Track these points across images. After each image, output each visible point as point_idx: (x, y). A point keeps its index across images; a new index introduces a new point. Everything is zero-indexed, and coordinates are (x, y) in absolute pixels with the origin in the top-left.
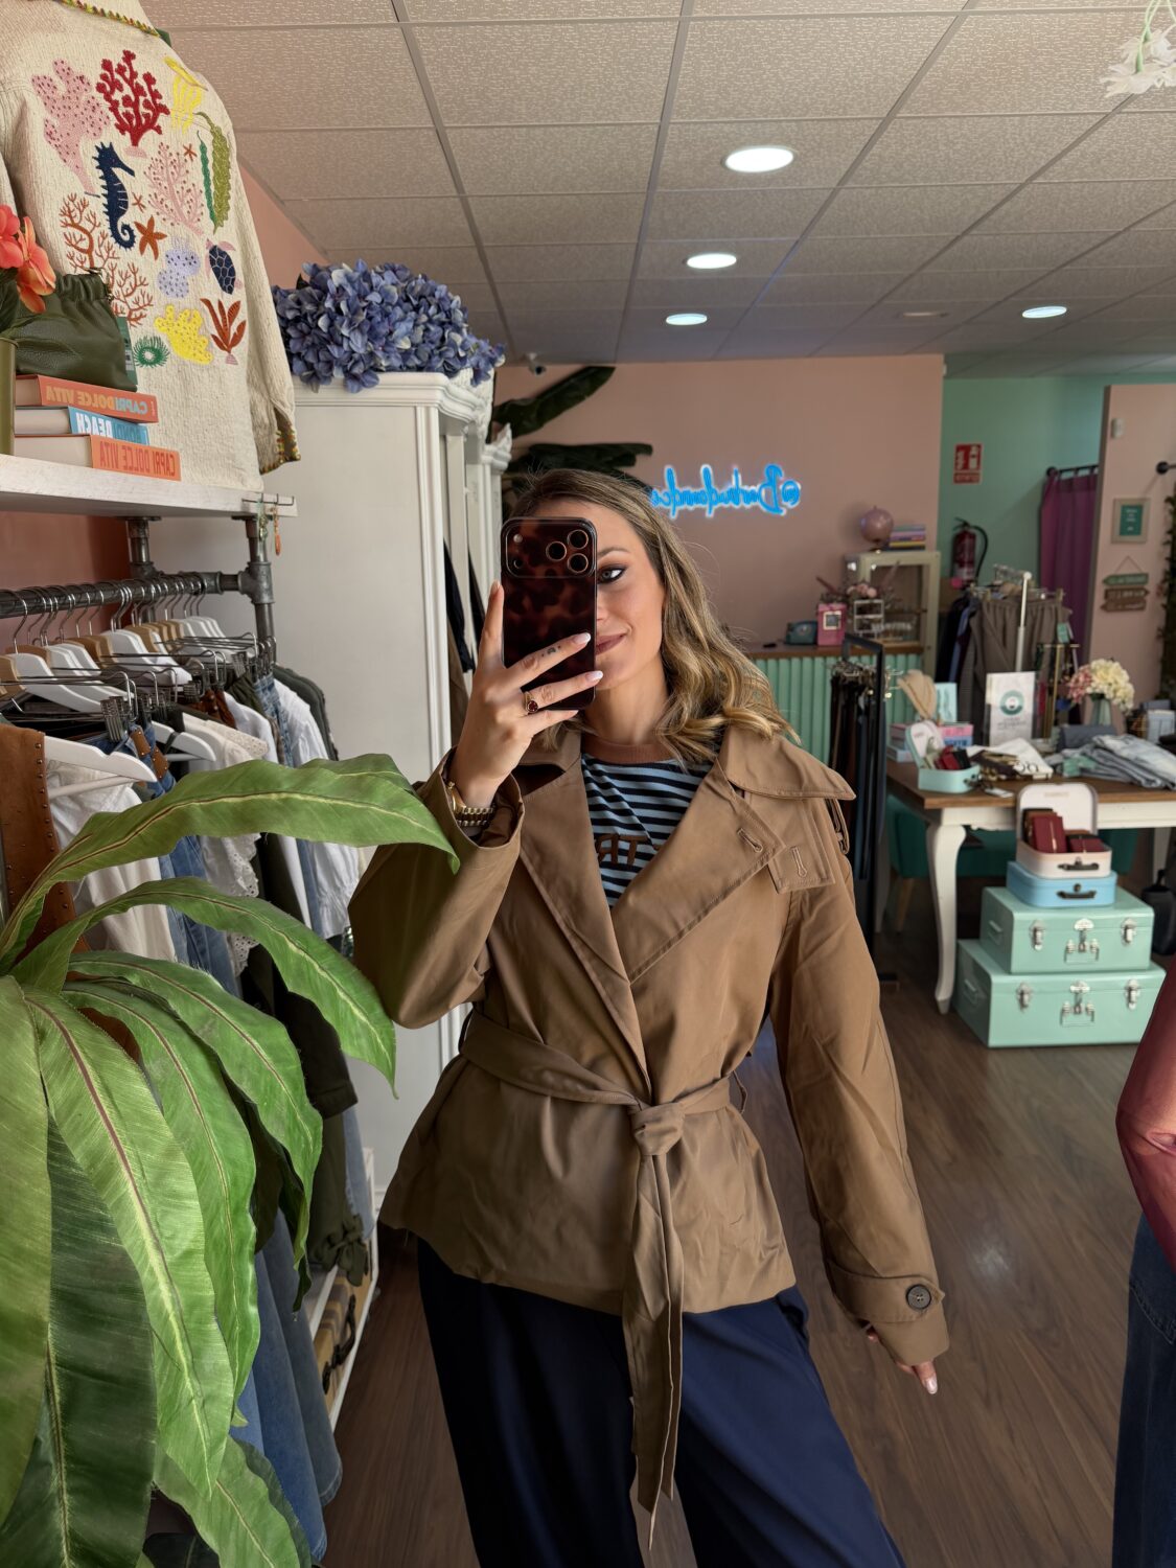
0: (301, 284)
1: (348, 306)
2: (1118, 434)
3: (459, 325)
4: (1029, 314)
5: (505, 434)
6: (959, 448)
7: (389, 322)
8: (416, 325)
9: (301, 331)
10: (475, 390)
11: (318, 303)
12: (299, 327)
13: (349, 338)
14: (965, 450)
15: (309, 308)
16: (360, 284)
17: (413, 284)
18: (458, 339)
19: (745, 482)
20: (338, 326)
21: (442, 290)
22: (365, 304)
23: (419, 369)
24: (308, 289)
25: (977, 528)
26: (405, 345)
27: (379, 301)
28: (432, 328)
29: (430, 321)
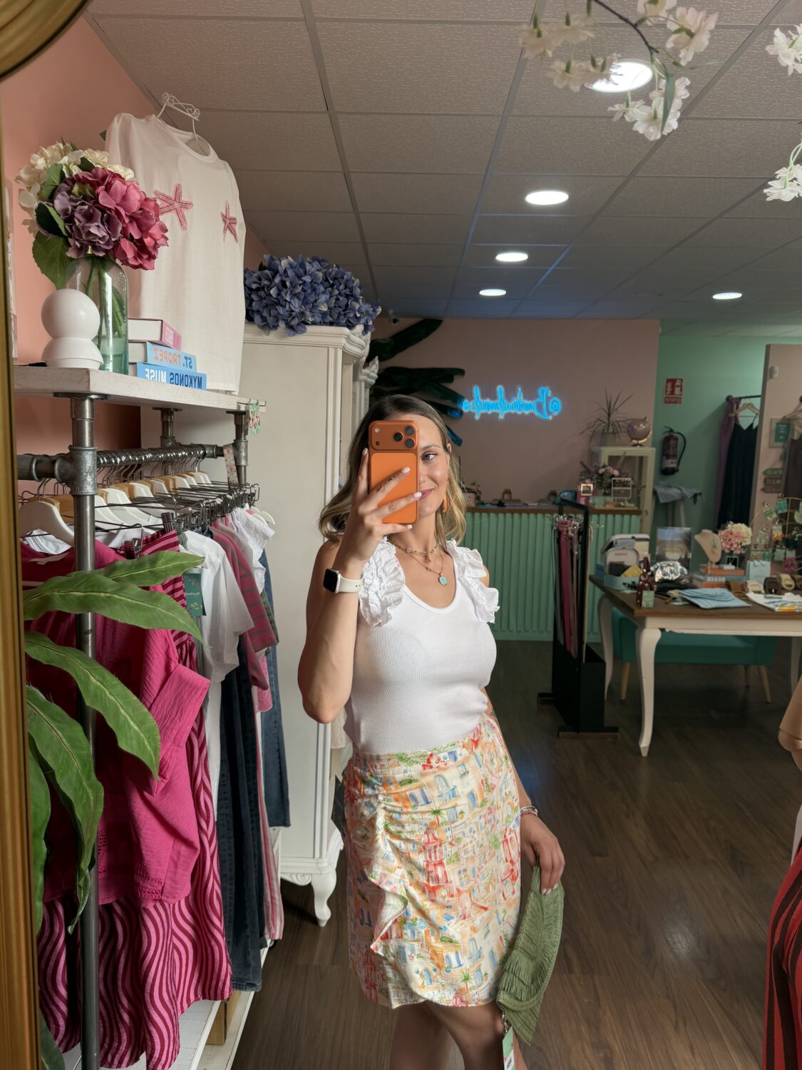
0: (262, 268)
1: (291, 283)
2: (776, 375)
3: (358, 297)
4: (717, 297)
5: (374, 363)
6: (668, 381)
7: (315, 293)
8: (331, 297)
9: (260, 297)
10: (364, 337)
11: (271, 280)
12: (259, 293)
13: (290, 302)
14: (673, 381)
15: (266, 282)
16: (298, 270)
17: (330, 270)
18: (357, 306)
19: (525, 397)
20: (283, 294)
21: (348, 275)
22: (301, 282)
23: (331, 324)
24: (267, 271)
25: (679, 433)
26: (324, 308)
27: (310, 281)
28: (341, 298)
29: (340, 294)
